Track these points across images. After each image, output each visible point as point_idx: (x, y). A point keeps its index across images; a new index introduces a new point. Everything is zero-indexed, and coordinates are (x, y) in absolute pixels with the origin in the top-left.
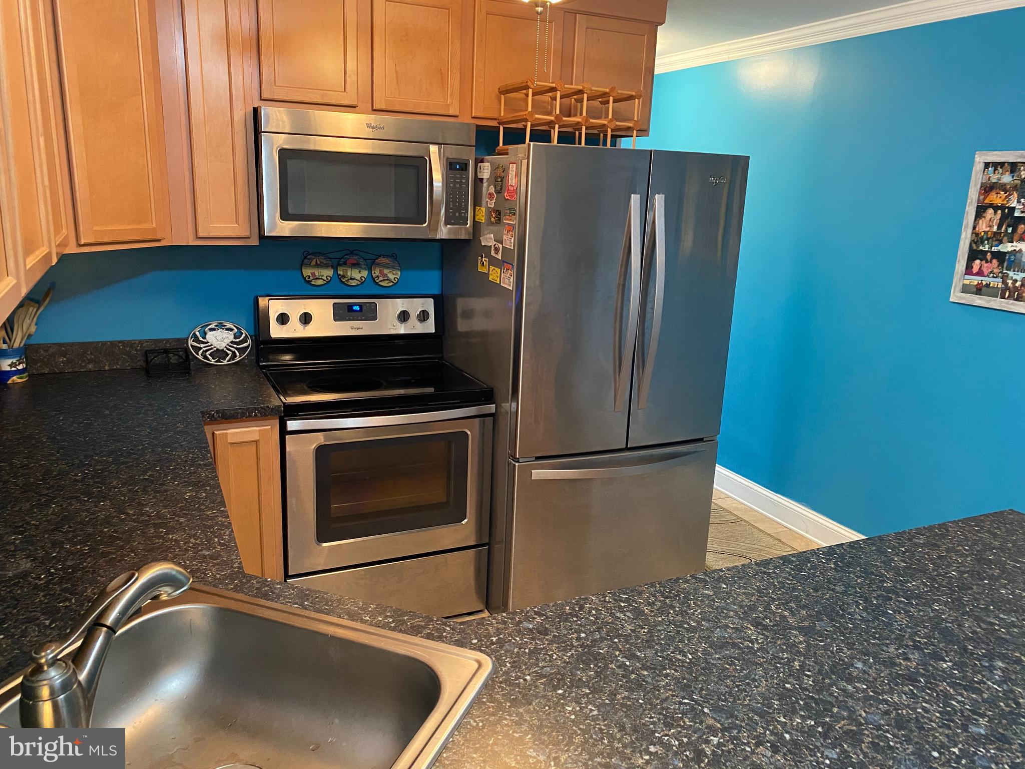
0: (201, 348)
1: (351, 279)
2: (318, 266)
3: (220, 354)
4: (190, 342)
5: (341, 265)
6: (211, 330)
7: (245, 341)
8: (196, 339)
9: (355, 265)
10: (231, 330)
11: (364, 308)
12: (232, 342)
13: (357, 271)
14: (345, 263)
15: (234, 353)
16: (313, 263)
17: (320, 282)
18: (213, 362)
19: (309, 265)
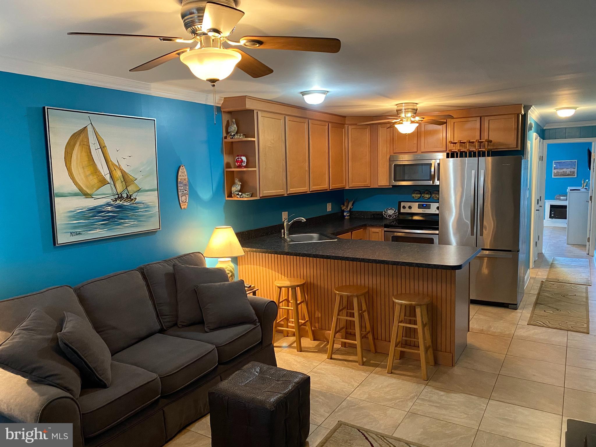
0: (385, 214)
1: (426, 197)
2: (417, 194)
3: (390, 216)
4: (383, 212)
5: (423, 193)
6: (389, 210)
7: (396, 213)
8: (385, 212)
9: (427, 194)
10: (394, 210)
11: (427, 205)
12: (393, 213)
13: (428, 195)
14: (424, 193)
15: (393, 216)
16: (415, 193)
17: (417, 198)
18: (388, 218)
19: (414, 194)
